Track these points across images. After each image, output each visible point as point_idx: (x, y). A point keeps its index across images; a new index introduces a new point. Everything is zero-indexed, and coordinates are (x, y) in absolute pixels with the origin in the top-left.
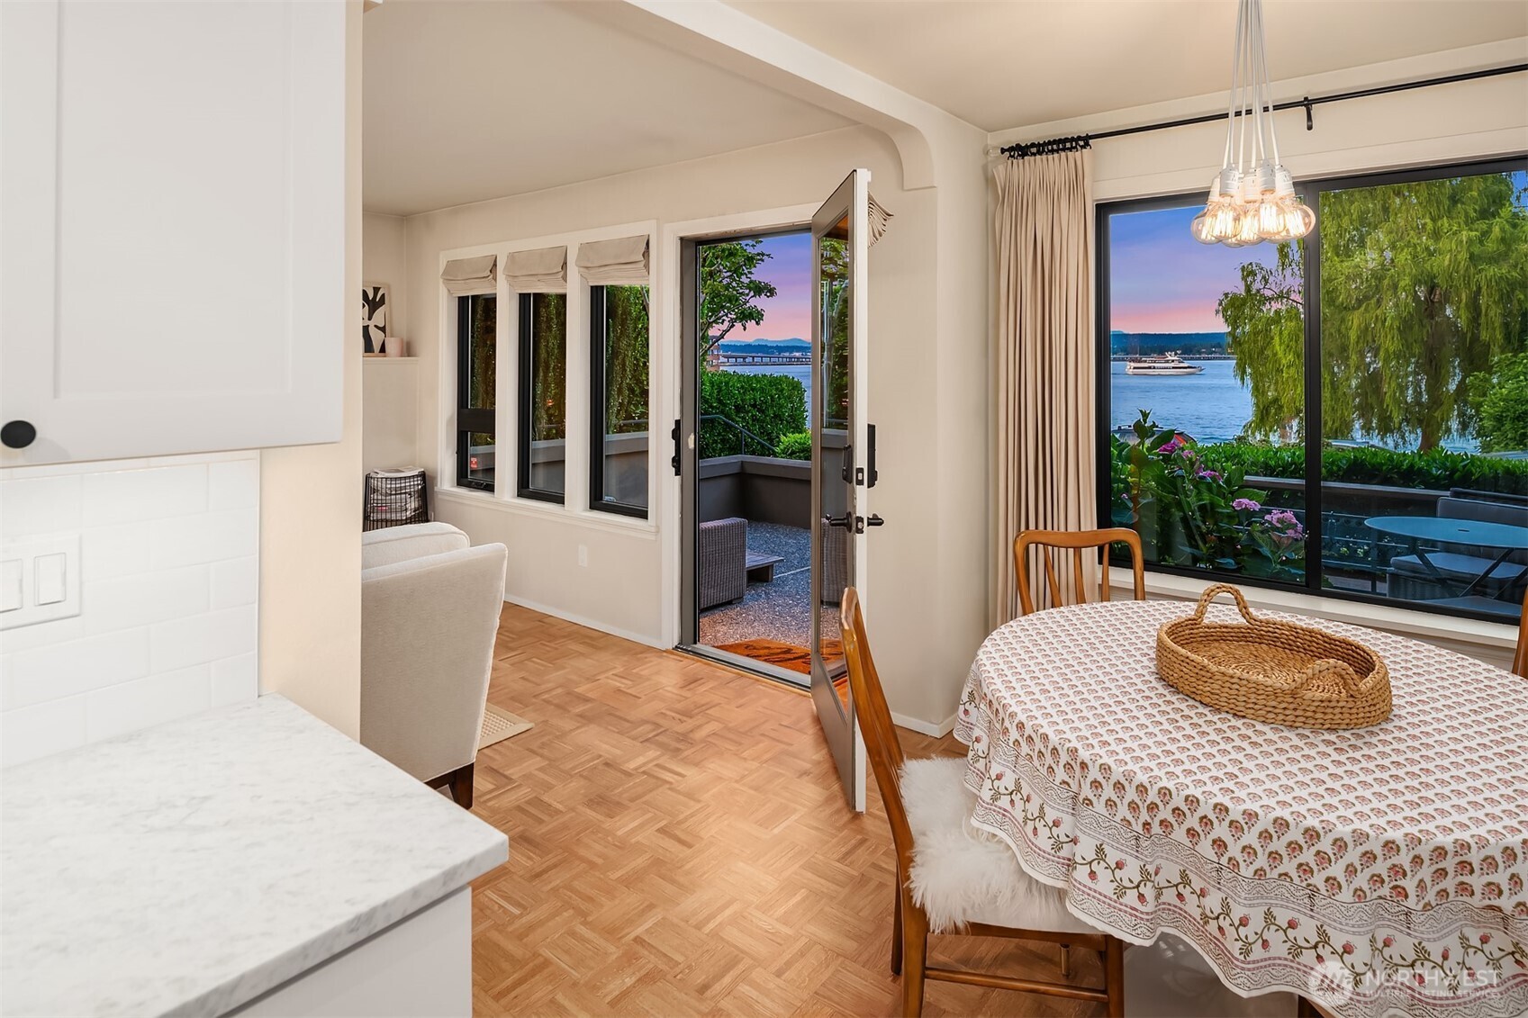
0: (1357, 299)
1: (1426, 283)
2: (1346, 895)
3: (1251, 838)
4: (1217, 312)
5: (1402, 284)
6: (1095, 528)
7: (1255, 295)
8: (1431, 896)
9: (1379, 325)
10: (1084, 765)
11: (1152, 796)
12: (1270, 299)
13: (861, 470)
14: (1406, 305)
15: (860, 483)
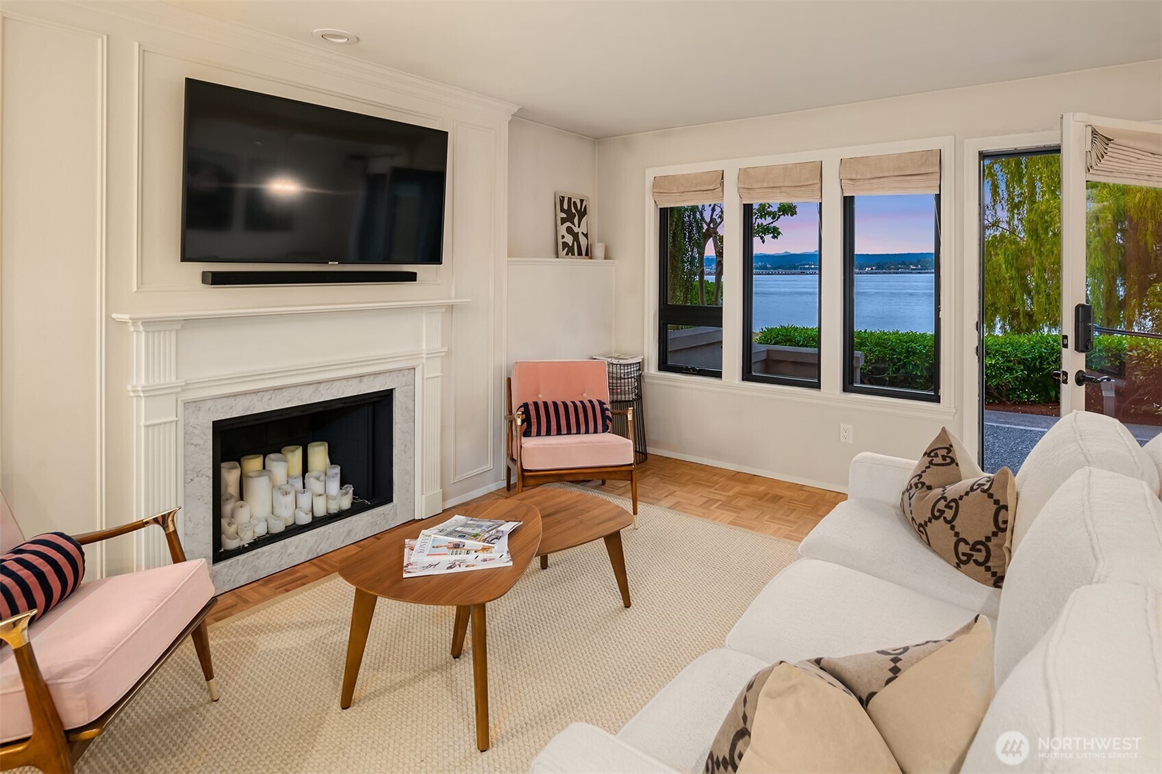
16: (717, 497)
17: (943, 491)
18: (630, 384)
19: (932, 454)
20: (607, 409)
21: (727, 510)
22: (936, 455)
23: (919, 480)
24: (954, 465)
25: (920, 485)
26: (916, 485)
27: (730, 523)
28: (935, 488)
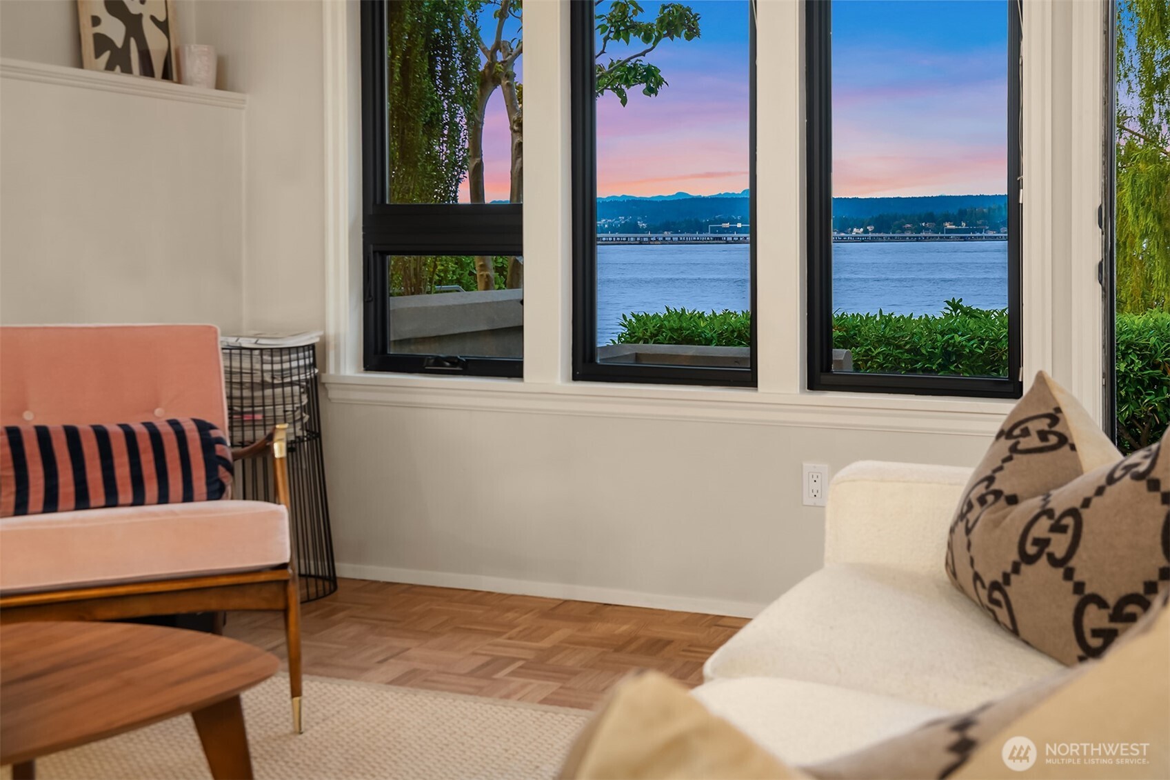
16: (512, 653)
17: (1044, 500)
18: (289, 400)
19: (1017, 432)
20: (220, 441)
21: (537, 677)
22: (1026, 433)
23: (987, 487)
24: (1066, 448)
25: (990, 498)
26: (982, 500)
27: (545, 701)
28: (1027, 498)
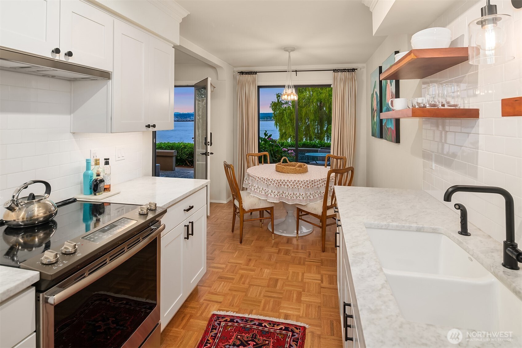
0: (304, 105)
1: (320, 101)
2: (302, 188)
3: (291, 183)
4: (270, 107)
5: (314, 101)
6: (258, 153)
7: (280, 102)
8: (311, 187)
9: (309, 112)
10: (269, 180)
11: (279, 181)
12: (284, 104)
13: (209, 142)
14: (315, 106)
15: (209, 145)
